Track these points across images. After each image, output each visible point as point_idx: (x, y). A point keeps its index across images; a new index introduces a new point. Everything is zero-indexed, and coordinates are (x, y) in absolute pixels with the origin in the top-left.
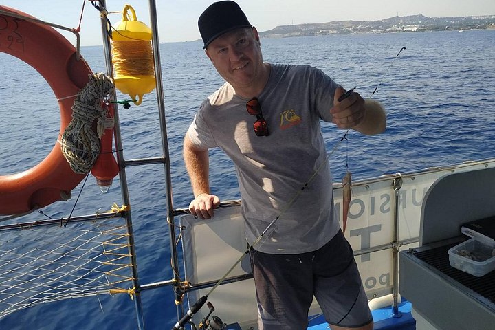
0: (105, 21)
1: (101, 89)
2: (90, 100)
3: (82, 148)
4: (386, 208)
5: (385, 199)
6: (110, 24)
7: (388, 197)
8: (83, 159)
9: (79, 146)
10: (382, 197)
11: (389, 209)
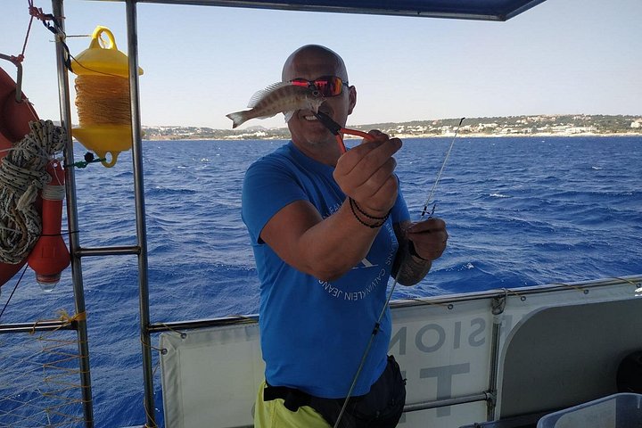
0: (62, 47)
1: (44, 144)
2: (27, 158)
3: (13, 227)
4: (477, 338)
5: (477, 326)
6: (68, 51)
7: (482, 322)
8: (13, 243)
9: (10, 225)
10: (474, 322)
11: (482, 342)
